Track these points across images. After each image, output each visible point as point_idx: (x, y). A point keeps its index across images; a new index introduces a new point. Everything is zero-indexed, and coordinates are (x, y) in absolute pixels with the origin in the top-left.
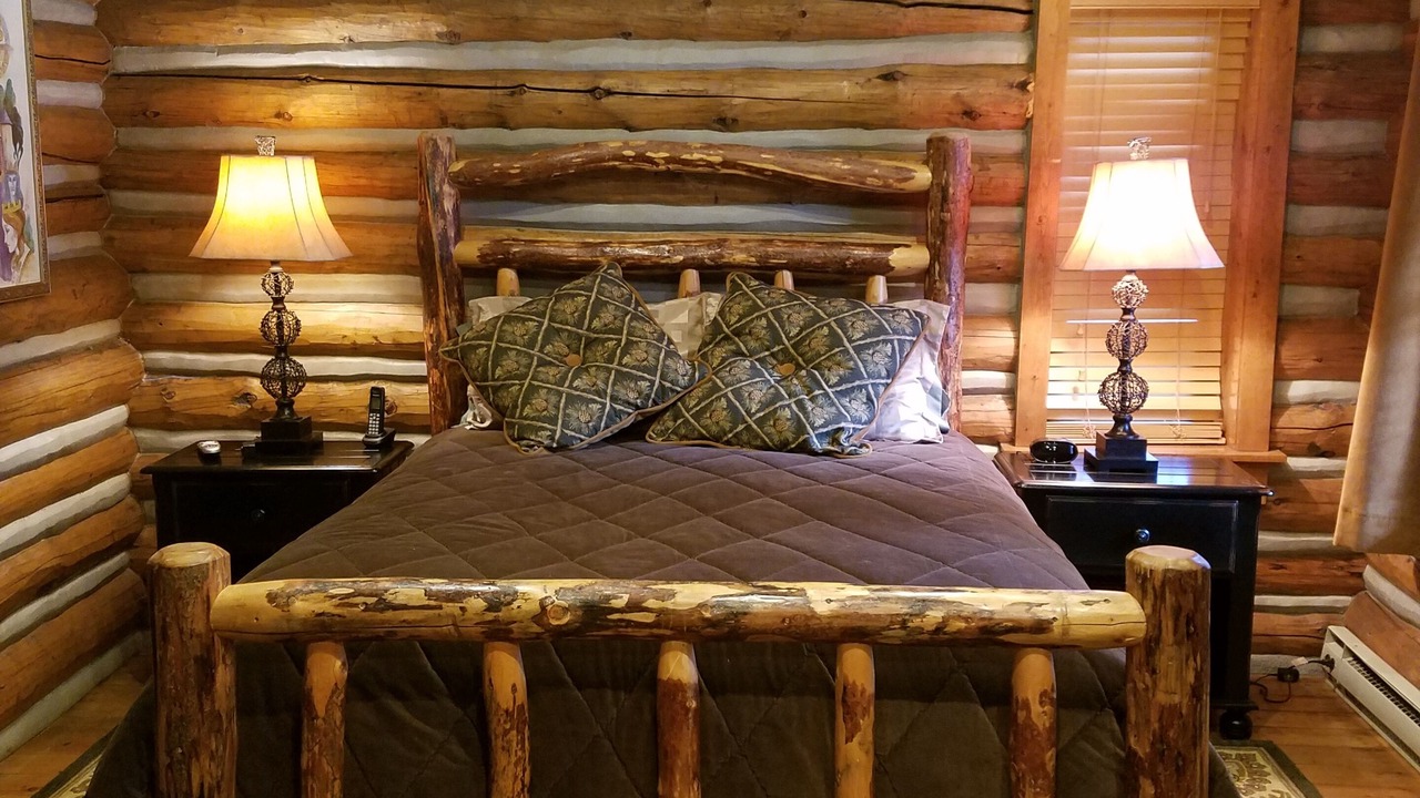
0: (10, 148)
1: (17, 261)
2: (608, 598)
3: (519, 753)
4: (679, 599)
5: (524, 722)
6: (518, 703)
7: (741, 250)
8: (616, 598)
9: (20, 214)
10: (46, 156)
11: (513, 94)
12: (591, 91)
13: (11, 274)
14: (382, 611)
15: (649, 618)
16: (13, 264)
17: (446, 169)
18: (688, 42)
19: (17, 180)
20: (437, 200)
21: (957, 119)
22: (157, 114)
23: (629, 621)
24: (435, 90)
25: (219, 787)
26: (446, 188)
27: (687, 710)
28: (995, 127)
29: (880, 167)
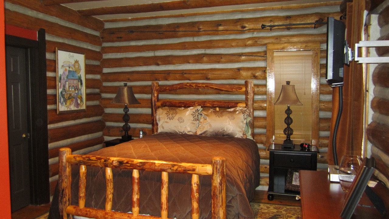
0: (80, 86)
1: (80, 105)
2: (123, 161)
3: (110, 187)
4: (134, 162)
5: (111, 182)
6: (110, 178)
7: (209, 103)
8: (125, 161)
9: (81, 97)
10: (87, 87)
11: (168, 74)
12: (182, 73)
13: (79, 107)
14: (89, 160)
15: (129, 165)
16: (79, 105)
17: (156, 88)
18: (200, 64)
19: (81, 91)
20: (154, 94)
21: (252, 77)
22: (109, 80)
23: (126, 165)
24: (155, 74)
25: (67, 187)
26: (156, 92)
27: (135, 182)
28: (260, 79)
29: (236, 87)
